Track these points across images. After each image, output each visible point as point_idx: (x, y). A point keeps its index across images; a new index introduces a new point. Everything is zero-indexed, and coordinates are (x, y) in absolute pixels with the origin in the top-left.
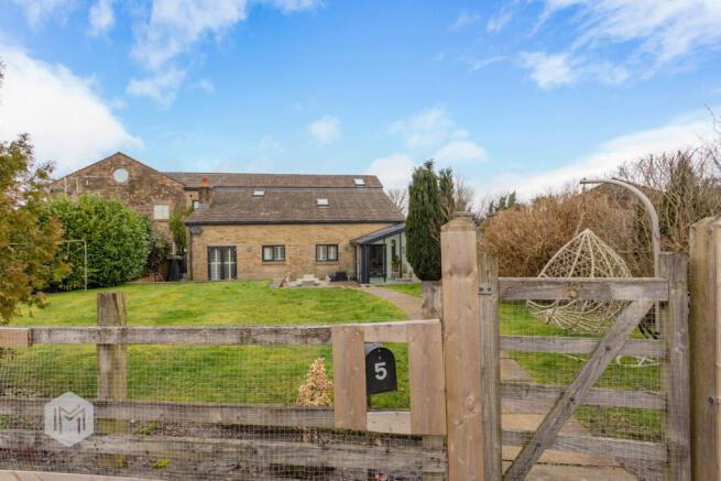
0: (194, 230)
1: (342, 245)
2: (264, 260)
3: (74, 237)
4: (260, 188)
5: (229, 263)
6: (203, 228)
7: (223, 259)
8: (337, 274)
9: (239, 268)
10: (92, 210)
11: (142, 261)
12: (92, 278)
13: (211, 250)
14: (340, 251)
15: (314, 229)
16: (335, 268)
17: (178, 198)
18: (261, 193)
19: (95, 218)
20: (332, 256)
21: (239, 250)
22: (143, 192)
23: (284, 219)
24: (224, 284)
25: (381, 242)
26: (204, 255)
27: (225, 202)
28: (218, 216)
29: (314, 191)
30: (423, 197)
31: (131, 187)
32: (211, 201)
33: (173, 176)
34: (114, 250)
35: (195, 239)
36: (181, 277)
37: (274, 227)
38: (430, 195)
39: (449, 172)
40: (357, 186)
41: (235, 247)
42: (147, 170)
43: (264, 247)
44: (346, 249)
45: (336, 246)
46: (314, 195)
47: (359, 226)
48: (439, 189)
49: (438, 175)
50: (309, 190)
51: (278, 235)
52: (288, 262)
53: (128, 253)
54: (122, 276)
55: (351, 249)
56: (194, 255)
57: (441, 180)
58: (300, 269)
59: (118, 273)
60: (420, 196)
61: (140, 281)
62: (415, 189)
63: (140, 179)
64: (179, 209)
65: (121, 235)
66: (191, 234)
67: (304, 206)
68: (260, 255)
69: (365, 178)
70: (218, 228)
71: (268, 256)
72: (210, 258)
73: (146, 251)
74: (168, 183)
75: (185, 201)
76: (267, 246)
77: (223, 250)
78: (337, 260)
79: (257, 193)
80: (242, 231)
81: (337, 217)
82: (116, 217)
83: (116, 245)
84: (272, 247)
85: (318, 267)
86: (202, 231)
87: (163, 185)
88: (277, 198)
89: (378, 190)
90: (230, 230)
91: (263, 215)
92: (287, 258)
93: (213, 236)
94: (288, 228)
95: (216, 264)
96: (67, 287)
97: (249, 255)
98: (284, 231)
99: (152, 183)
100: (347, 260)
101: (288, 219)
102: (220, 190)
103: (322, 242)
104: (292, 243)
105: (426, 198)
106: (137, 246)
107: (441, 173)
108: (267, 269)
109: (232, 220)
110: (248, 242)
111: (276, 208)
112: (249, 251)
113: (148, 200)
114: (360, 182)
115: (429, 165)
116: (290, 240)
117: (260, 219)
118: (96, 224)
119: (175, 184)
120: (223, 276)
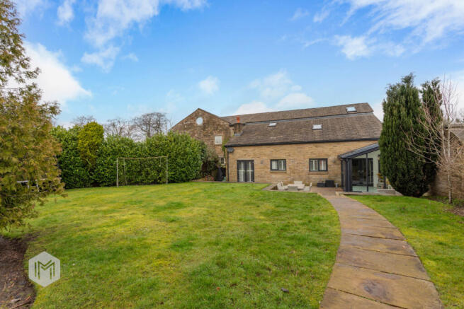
0: (229, 150)
1: (331, 159)
2: (271, 169)
3: (164, 155)
4: (273, 121)
5: (250, 171)
6: (235, 148)
7: (246, 168)
8: (327, 181)
9: (256, 174)
10: (173, 140)
11: (198, 168)
12: (171, 177)
13: (239, 162)
14: (329, 163)
15: (307, 148)
16: (324, 177)
17: (226, 131)
18: (274, 124)
19: (173, 144)
20: (323, 168)
21: (256, 163)
22: (209, 129)
23: (286, 141)
24: (247, 184)
25: (364, 157)
26: (235, 166)
27: (251, 132)
28: (244, 140)
29: (312, 120)
30: (399, 112)
31: (204, 126)
32: (242, 132)
33: (224, 119)
34: (181, 162)
35: (230, 155)
36: (223, 179)
37: (278, 146)
38: (408, 109)
39: (435, 84)
40: (348, 113)
41: (253, 161)
42: (212, 116)
43: (271, 161)
44: (335, 162)
45: (326, 160)
46: (312, 122)
47: (346, 143)
48: (422, 101)
49: (420, 88)
50: (308, 120)
51: (281, 152)
52: (288, 172)
53: (189, 164)
54: (186, 176)
55: (339, 162)
56: (230, 165)
57: (424, 92)
58: (297, 177)
59: (183, 175)
60: (395, 112)
61: (200, 180)
62: (389, 105)
63: (208, 122)
64: (227, 138)
65: (186, 153)
66: (228, 152)
67: (303, 130)
68: (269, 167)
69: (357, 106)
70: (243, 148)
71: (274, 166)
72: (238, 168)
73: (201, 163)
74: (221, 123)
75: (230, 133)
76: (273, 160)
77: (246, 162)
78: (327, 170)
79: (271, 124)
80: (257, 150)
81: (327, 138)
82: (184, 143)
83: (183, 159)
84: (277, 160)
85: (311, 176)
86: (234, 150)
87: (219, 125)
88: (284, 127)
89: (368, 114)
90: (250, 149)
91: (272, 138)
92: (287, 168)
93: (240, 154)
94: (288, 148)
95: (242, 171)
96: (161, 182)
97: (262, 166)
98: (284, 149)
99: (214, 123)
100: (335, 171)
101: (289, 141)
102: (249, 124)
103: (314, 156)
104: (291, 158)
105: (404, 112)
106: (194, 159)
107: (425, 85)
108: (274, 176)
109: (251, 143)
110: (261, 157)
111: (282, 134)
112: (262, 163)
113: (212, 134)
114: (350, 109)
115: (408, 80)
116: (289, 156)
117: (269, 142)
118: (174, 147)
119: (225, 123)
120: (246, 180)
